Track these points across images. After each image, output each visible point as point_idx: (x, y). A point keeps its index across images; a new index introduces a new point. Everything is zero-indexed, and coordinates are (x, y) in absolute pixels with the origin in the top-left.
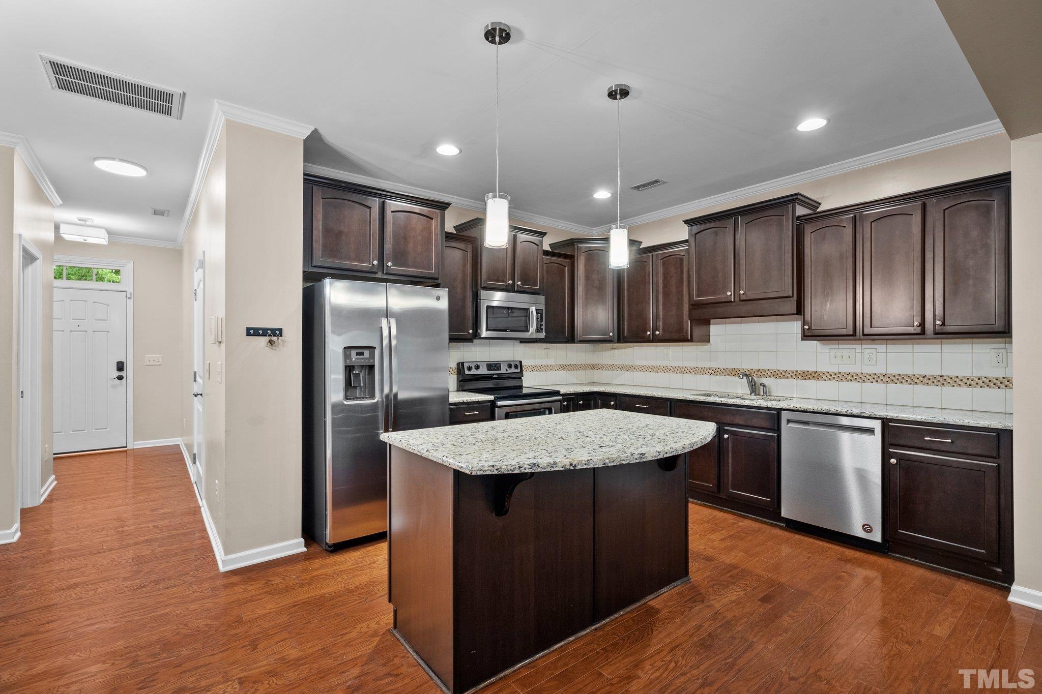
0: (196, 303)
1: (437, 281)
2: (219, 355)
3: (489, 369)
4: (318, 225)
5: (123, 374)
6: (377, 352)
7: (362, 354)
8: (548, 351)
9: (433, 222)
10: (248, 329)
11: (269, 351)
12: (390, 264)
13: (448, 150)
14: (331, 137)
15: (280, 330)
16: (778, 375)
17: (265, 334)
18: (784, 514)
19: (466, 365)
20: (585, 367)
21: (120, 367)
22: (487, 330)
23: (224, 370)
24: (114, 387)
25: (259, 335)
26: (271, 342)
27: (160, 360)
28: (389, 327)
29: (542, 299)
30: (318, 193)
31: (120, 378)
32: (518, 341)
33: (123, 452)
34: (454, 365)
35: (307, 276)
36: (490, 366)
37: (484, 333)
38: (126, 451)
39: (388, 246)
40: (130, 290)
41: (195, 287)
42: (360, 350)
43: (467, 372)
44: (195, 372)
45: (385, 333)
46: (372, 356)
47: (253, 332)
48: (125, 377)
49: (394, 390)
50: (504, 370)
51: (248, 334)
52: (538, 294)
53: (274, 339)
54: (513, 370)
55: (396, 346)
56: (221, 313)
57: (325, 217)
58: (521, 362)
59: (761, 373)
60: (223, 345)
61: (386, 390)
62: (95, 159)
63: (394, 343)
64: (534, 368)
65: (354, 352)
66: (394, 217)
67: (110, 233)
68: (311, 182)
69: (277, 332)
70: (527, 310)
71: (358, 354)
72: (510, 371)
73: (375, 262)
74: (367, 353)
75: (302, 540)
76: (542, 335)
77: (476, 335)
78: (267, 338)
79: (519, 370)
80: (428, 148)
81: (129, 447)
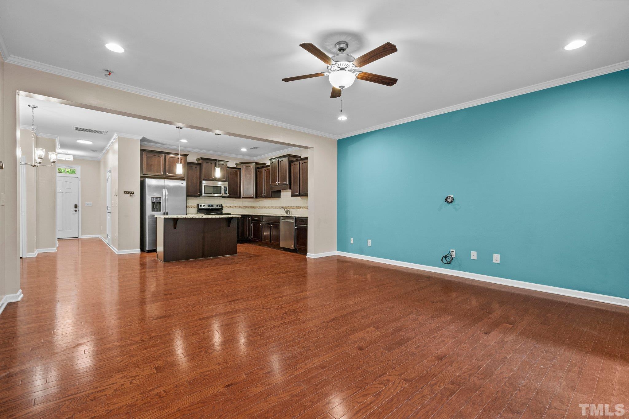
0: (107, 183)
1: (184, 178)
2: (116, 199)
3: (208, 207)
4: (145, 163)
5: (77, 209)
6: (162, 199)
7: (157, 199)
8: (235, 201)
9: (182, 160)
10: (124, 192)
11: (130, 198)
12: (167, 173)
13: (184, 141)
14: (148, 137)
15: (133, 192)
16: (293, 208)
17: (129, 193)
18: (281, 246)
19: (200, 205)
20: (251, 207)
21: (76, 206)
22: (204, 193)
23: (118, 202)
24: (74, 214)
25: (127, 193)
26: (131, 195)
27: (91, 204)
28: (165, 192)
29: (227, 183)
30: (144, 154)
31: (76, 211)
32: (221, 198)
33: (77, 239)
34: (196, 205)
35: (141, 177)
36: (209, 206)
37: (203, 194)
38: (78, 239)
39: (167, 168)
40: (80, 177)
41: (107, 178)
42: (157, 198)
43: (200, 207)
44: (107, 207)
45: (164, 194)
46: (160, 200)
47: (126, 192)
48: (78, 210)
49: (167, 211)
50: (215, 207)
51: (124, 193)
52: (226, 182)
53: (132, 194)
54: (218, 207)
55: (167, 199)
56: (117, 187)
57: (147, 161)
58: (222, 205)
59: (290, 208)
60: (118, 196)
61: (164, 211)
62: (77, 140)
63: (167, 197)
64: (228, 207)
65: (154, 198)
66: (169, 159)
67: (74, 156)
68: (142, 151)
69: (133, 193)
70: (221, 187)
71: (156, 199)
72: (217, 207)
73: (163, 173)
74: (158, 199)
75: (140, 250)
76: (227, 195)
77: (200, 195)
78: (130, 194)
79: (221, 207)
80: (178, 140)
81: (79, 237)
